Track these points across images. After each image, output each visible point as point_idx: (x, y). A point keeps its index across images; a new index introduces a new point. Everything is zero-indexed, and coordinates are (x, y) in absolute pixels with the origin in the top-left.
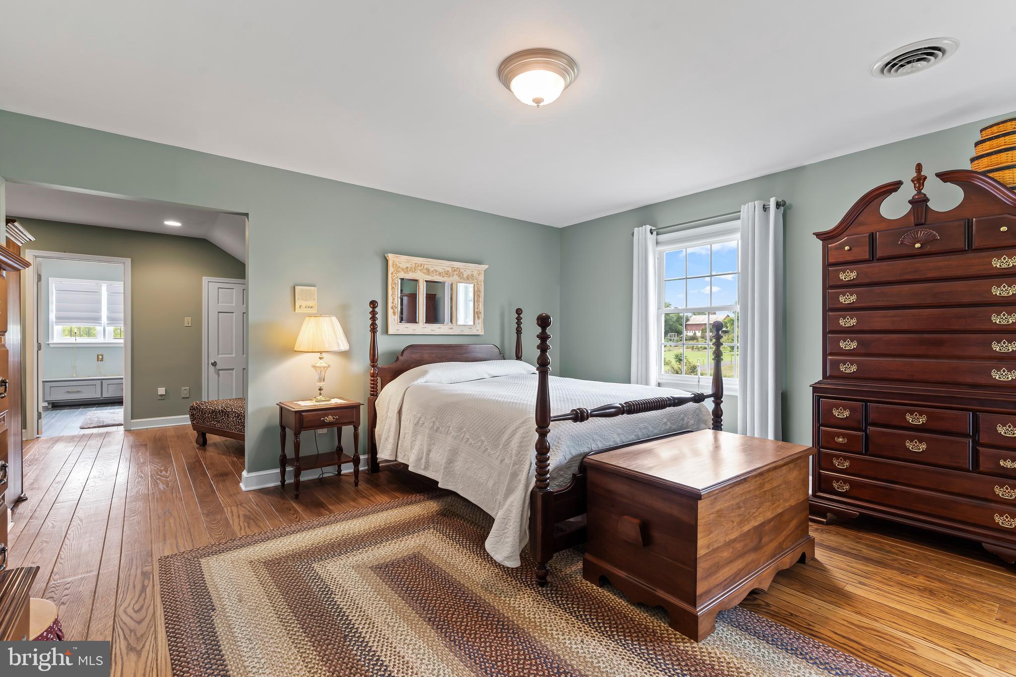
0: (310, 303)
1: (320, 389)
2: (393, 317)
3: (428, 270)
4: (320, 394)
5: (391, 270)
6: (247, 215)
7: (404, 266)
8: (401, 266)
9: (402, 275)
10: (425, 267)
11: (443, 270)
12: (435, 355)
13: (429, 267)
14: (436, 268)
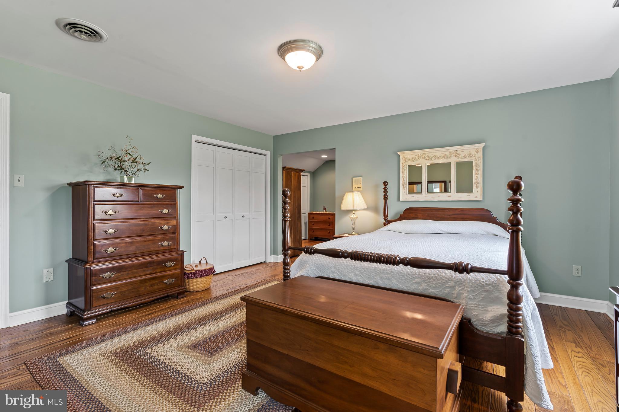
0: (359, 186)
1: (353, 229)
2: (404, 190)
3: (428, 157)
4: (353, 231)
5: (402, 161)
6: (335, 149)
7: (410, 157)
8: (409, 157)
9: (410, 163)
10: (426, 155)
11: (442, 155)
12: (426, 215)
13: (430, 154)
14: (435, 154)
